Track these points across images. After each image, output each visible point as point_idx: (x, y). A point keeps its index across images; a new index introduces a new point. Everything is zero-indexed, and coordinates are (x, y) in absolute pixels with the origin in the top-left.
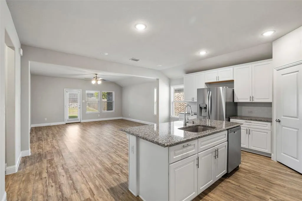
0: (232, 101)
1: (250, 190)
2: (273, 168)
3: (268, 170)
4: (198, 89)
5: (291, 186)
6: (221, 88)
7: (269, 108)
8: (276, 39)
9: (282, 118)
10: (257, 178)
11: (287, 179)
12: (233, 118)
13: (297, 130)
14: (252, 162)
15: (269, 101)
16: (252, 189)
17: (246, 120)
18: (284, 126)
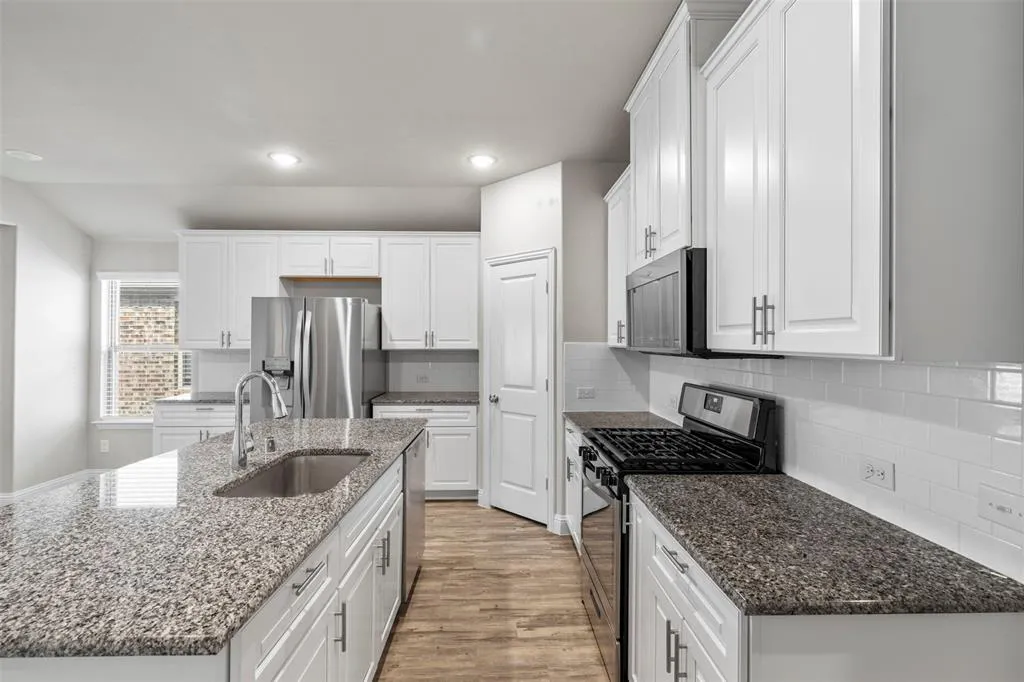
0: (375, 346)
1: (468, 627)
2: (496, 531)
3: (484, 541)
4: (253, 298)
5: (537, 566)
6: (339, 301)
7: (472, 364)
8: (495, 180)
9: (501, 392)
10: (470, 578)
11: (525, 550)
12: (384, 404)
13: (530, 419)
14: (443, 532)
15: (472, 345)
16: (471, 620)
17: (420, 403)
18: (507, 412)
